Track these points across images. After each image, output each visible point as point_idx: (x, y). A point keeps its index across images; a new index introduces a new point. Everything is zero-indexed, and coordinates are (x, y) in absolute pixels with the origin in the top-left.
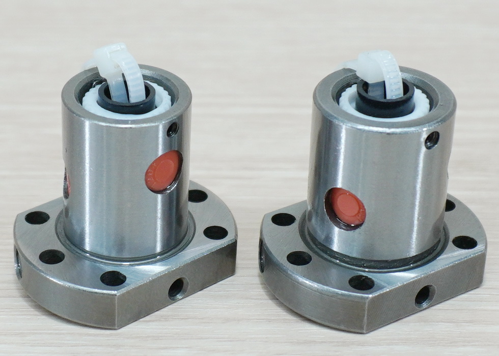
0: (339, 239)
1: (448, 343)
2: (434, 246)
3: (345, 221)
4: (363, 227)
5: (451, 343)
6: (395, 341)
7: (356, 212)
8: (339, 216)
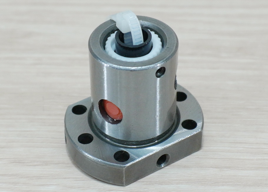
0: (109, 129)
1: (213, 183)
2: (169, 129)
3: (112, 118)
4: (122, 123)
5: (215, 183)
6: (181, 181)
7: (118, 113)
8: (109, 114)
